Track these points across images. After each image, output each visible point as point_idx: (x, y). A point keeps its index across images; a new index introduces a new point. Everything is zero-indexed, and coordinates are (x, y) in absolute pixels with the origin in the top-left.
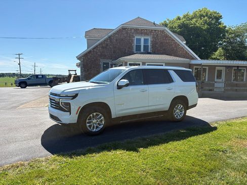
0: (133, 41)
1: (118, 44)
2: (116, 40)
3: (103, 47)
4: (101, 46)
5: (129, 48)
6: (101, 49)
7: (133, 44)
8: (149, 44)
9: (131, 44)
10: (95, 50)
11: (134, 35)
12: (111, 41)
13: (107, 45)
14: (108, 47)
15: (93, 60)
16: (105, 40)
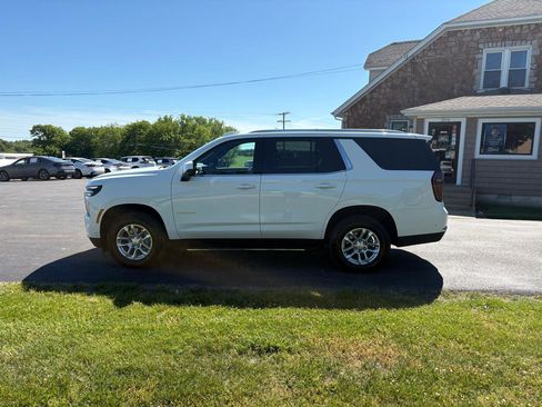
0: (475, 62)
1: (434, 76)
2: (429, 66)
3: (393, 87)
4: (389, 84)
5: (464, 82)
6: (388, 90)
7: (476, 71)
8: (528, 66)
9: (471, 71)
10: (375, 95)
11: (481, 46)
12: (415, 71)
13: (405, 80)
14: (406, 86)
15: (369, 117)
16: (400, 70)
